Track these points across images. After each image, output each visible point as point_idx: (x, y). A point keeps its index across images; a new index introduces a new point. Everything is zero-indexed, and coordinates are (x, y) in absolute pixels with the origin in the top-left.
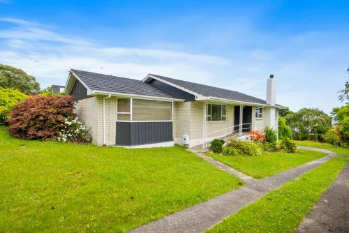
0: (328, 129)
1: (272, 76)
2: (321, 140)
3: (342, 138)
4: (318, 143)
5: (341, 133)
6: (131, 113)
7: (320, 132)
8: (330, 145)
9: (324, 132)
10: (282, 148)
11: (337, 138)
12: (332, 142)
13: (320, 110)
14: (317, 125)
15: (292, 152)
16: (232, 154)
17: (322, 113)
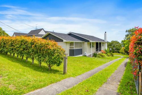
0: (121, 49)
1: (106, 32)
2: (119, 52)
3: (125, 52)
4: (118, 54)
5: (125, 50)
6: (74, 46)
7: (118, 50)
8: (122, 54)
9: (120, 50)
10: (110, 55)
11: (124, 51)
12: (122, 53)
13: (118, 41)
14: (117, 47)
15: (113, 56)
16: (100, 57)
17: (118, 42)
